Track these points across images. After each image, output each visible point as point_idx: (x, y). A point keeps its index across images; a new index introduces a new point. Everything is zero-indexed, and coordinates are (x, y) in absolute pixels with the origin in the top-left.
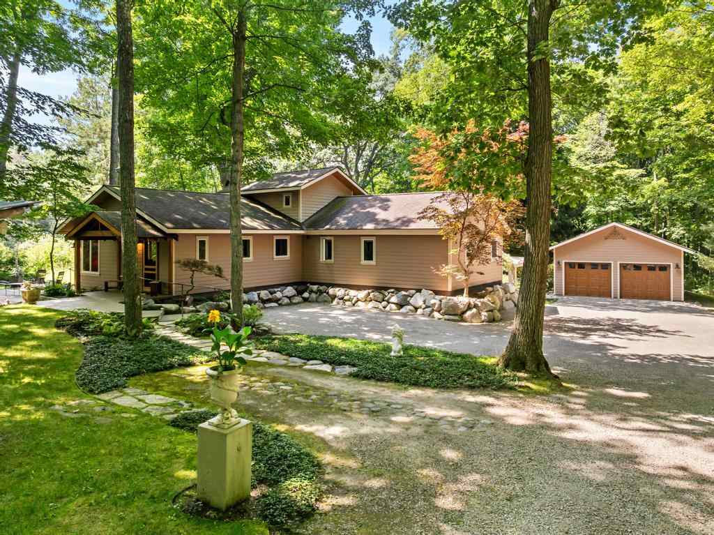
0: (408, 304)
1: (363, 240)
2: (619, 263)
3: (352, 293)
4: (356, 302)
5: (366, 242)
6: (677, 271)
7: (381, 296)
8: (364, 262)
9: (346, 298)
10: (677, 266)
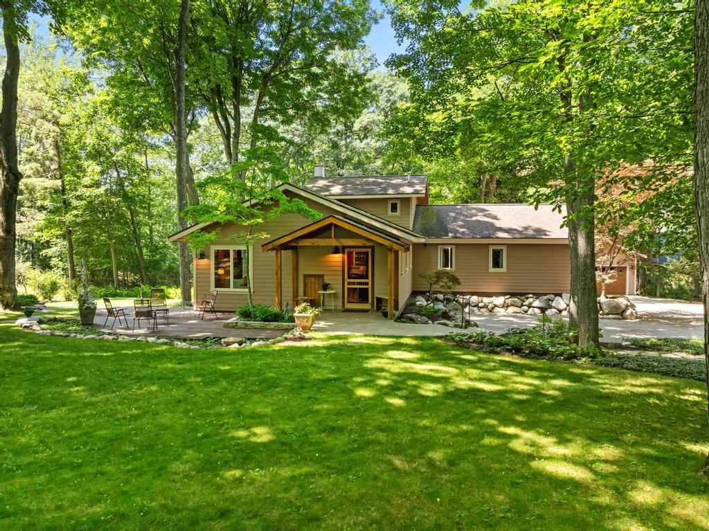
0: (551, 307)
1: (491, 249)
3: (486, 300)
4: (493, 308)
5: (494, 251)
7: (520, 302)
8: (492, 270)
9: (480, 305)
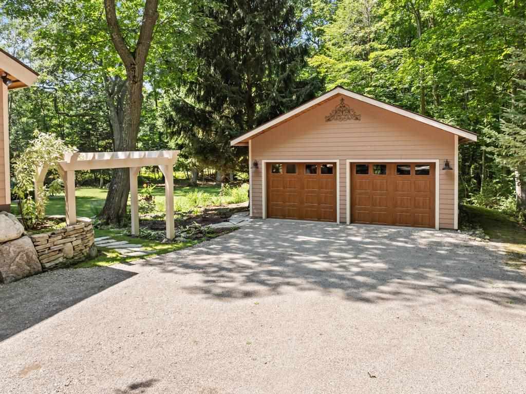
2: (348, 162)
6: (447, 174)
10: (447, 166)
